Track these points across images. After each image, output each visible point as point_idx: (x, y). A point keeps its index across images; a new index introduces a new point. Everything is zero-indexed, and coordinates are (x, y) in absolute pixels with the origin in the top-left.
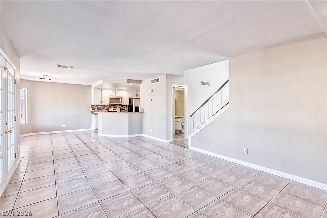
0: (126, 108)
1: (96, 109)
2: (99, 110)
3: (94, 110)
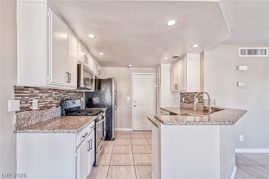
3: (28, 109)
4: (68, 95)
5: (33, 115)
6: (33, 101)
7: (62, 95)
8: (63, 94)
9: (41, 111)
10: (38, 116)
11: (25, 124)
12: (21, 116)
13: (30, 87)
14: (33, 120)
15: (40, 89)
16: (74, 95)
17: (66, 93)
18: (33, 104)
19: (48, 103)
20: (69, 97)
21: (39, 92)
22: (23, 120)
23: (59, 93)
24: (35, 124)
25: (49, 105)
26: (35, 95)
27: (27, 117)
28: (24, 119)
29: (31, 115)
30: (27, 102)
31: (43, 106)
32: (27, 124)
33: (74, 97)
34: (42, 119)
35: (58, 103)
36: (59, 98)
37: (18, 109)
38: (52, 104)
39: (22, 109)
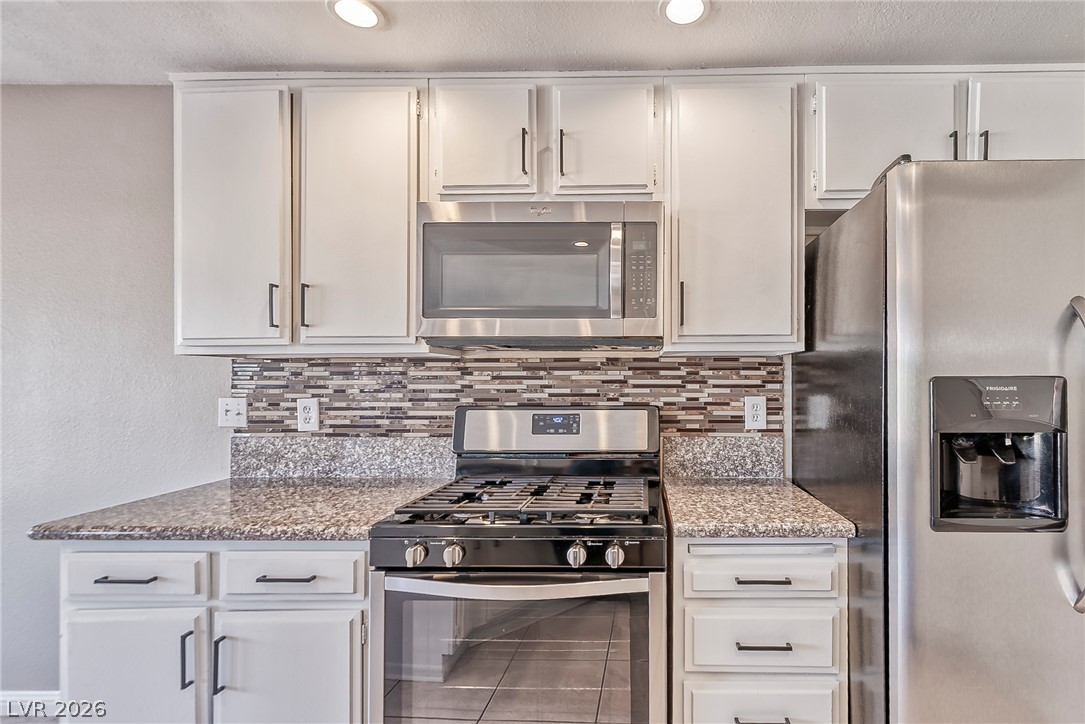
0: (754, 410)
1: (307, 414)
2: (339, 432)
3: (281, 427)
4: (545, 382)
5: (293, 447)
6: (300, 404)
7: (486, 382)
8: (494, 378)
9: (332, 442)
10: (314, 456)
11: (262, 470)
12: (248, 445)
13: (287, 360)
14: (291, 465)
15: (332, 361)
16: (624, 382)
17: (524, 373)
18: (299, 413)
19: (378, 413)
20: (550, 395)
21: (327, 373)
22: (253, 457)
23: (459, 373)
24: (302, 478)
25: (386, 422)
26: (312, 383)
27: (270, 452)
28: (257, 453)
29: (286, 448)
30: (275, 405)
31: (347, 422)
32: (271, 472)
33: (622, 395)
34: (335, 470)
35: (447, 418)
36: (453, 396)
37: (244, 424)
38: (406, 422)
39: (256, 425)
